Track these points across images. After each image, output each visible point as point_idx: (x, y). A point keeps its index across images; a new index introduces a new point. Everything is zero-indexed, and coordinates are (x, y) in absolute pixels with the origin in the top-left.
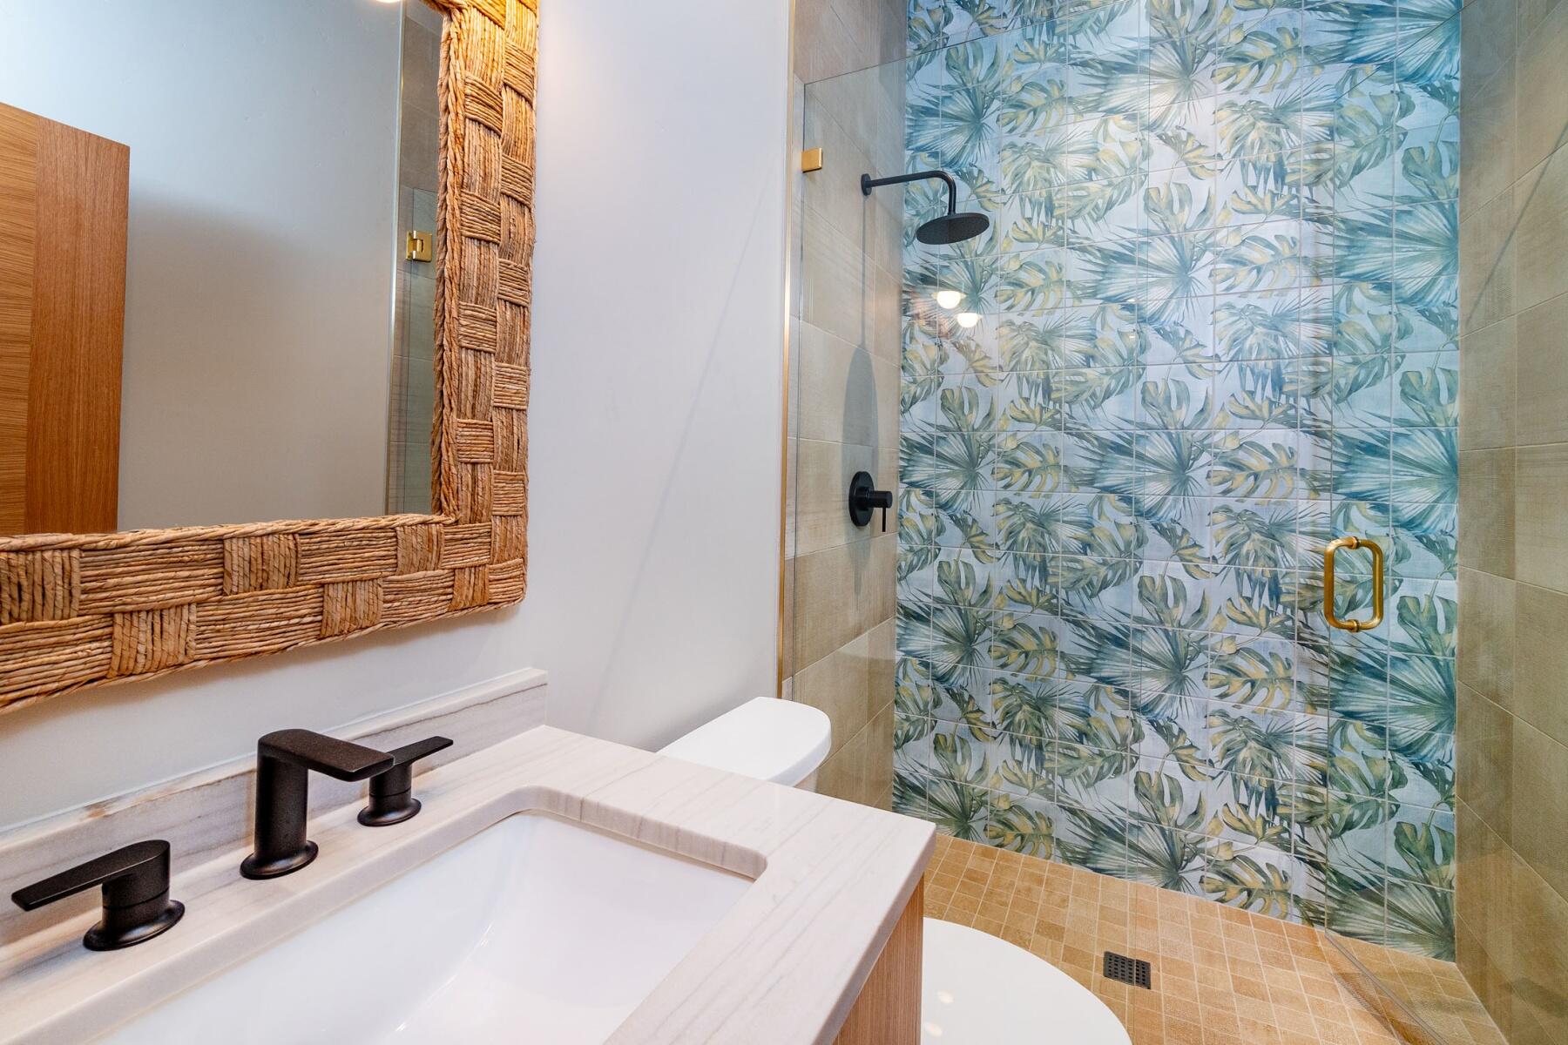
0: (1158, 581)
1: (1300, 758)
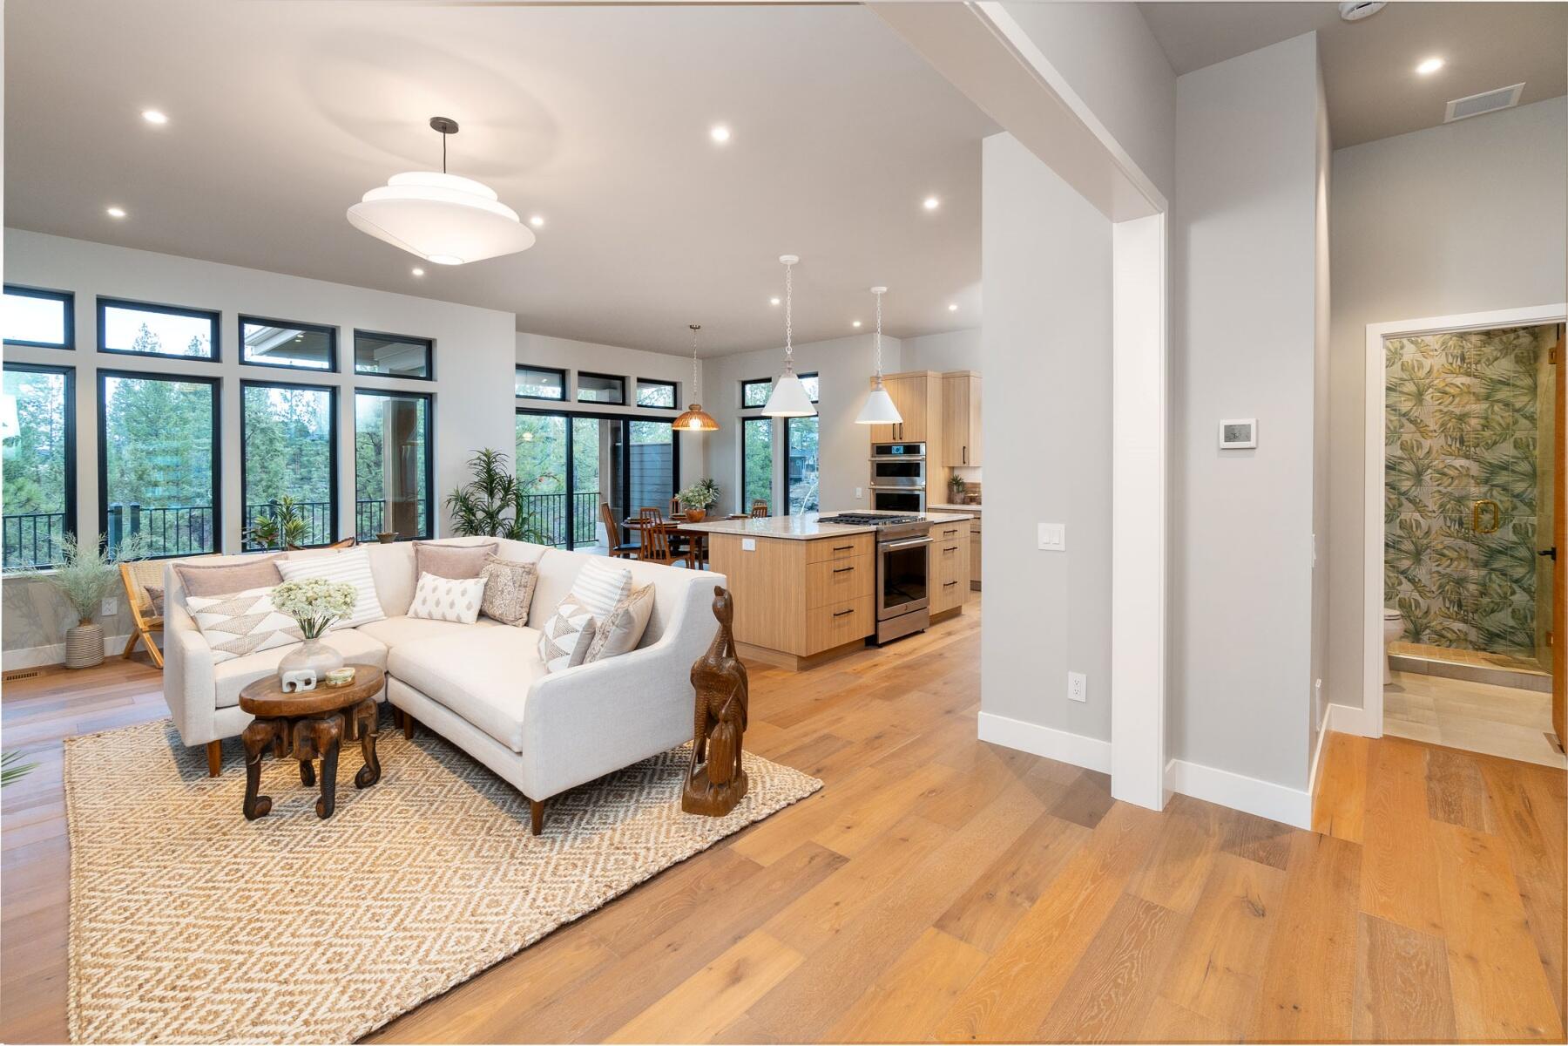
0: (1408, 521)
1: (1472, 587)
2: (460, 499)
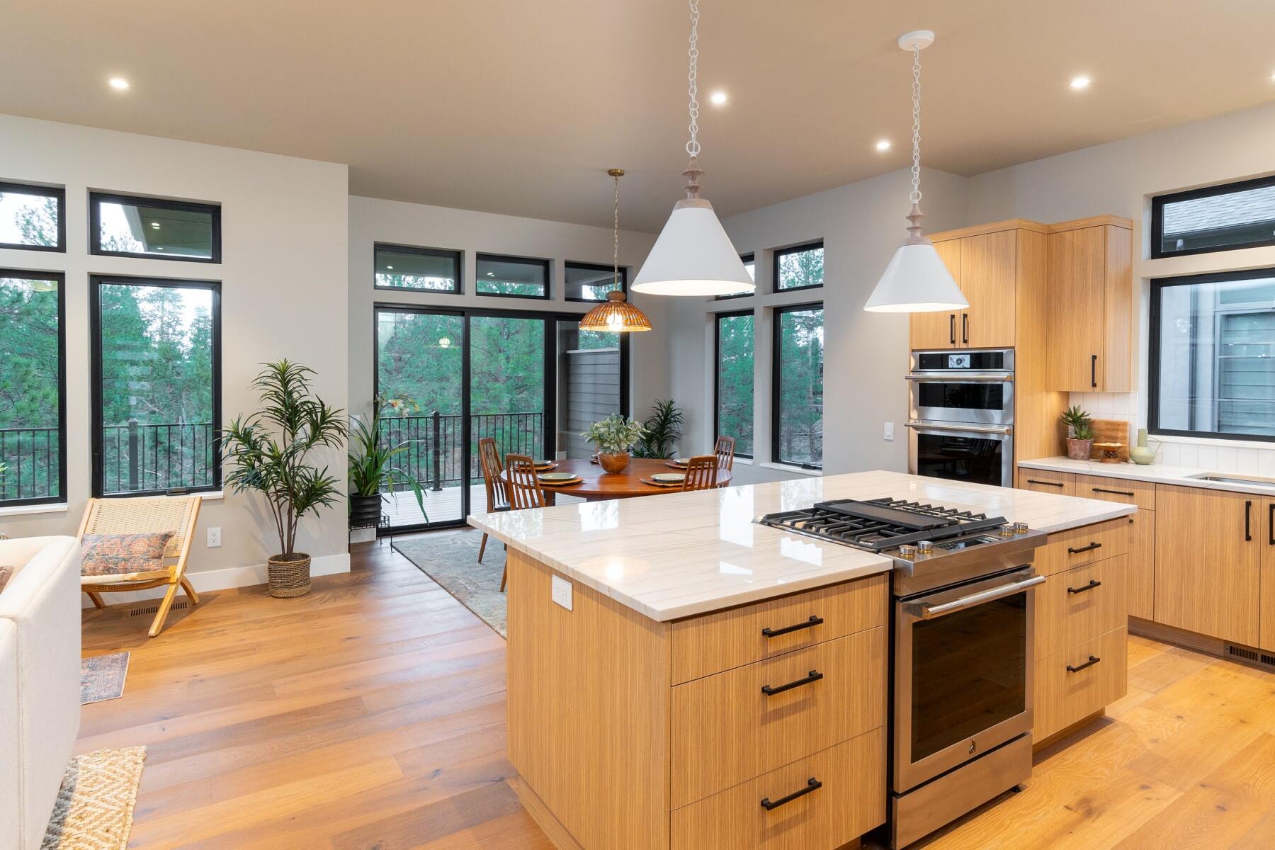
2: (238, 436)
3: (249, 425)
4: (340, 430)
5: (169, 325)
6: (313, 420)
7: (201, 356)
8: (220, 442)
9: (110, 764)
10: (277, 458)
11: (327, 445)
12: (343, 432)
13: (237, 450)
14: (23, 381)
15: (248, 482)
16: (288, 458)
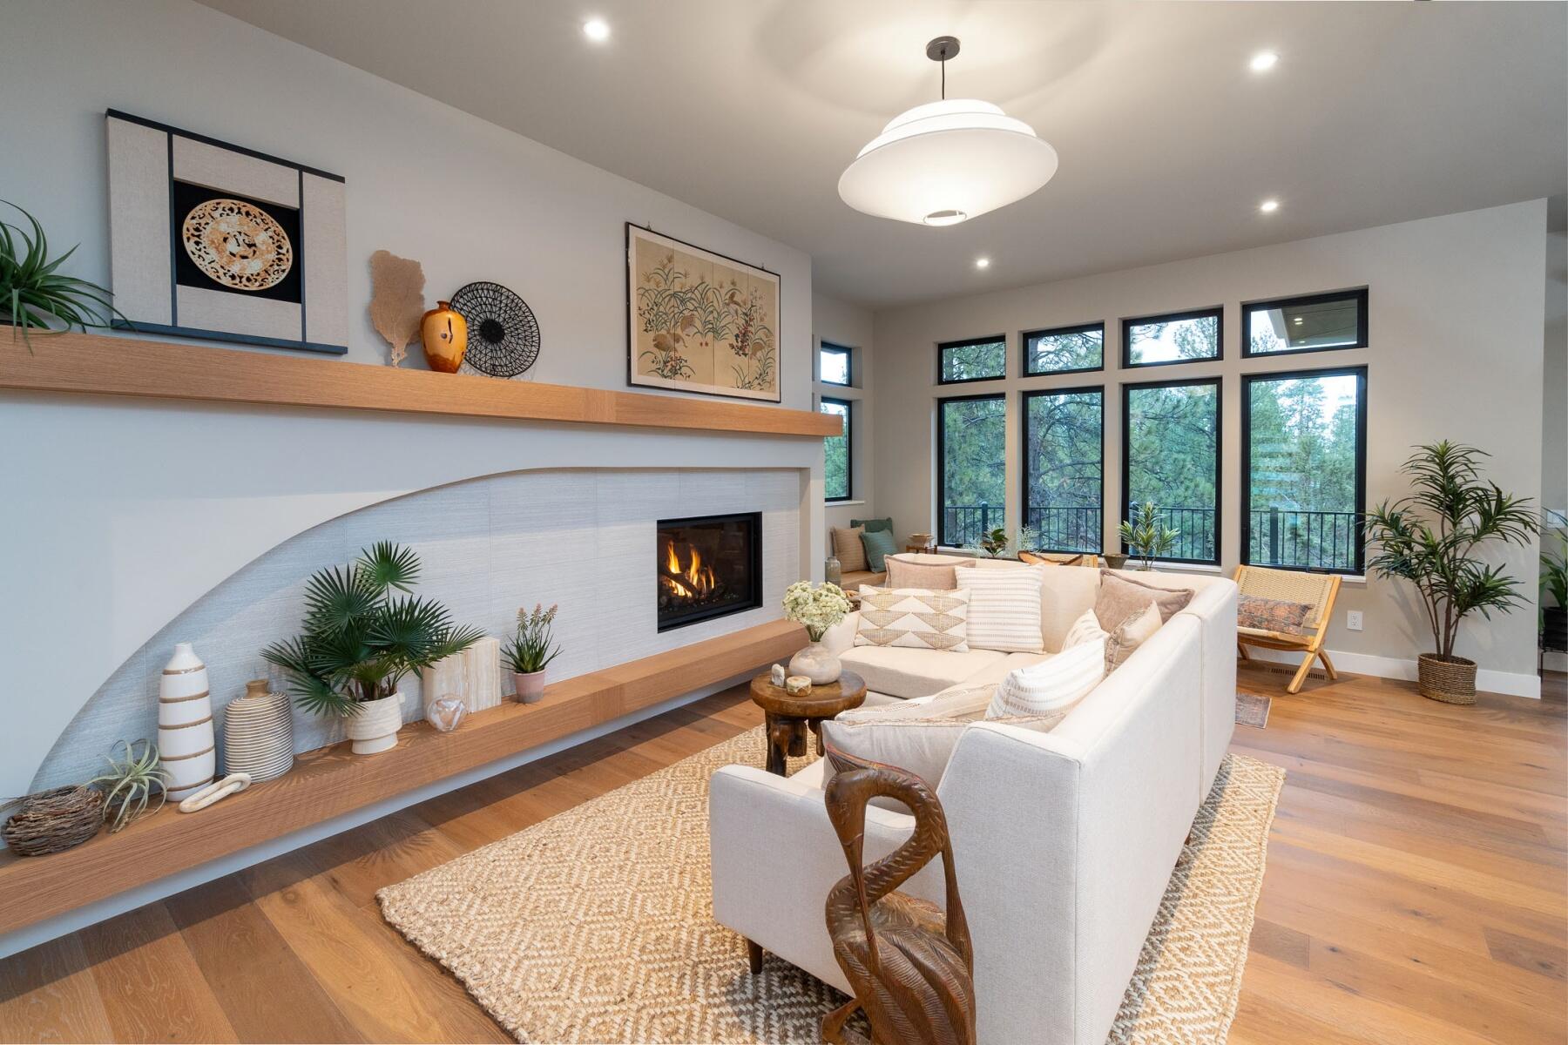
2: (1384, 522)
3: (1397, 510)
4: (1526, 524)
5: (1309, 419)
6: (1485, 509)
7: (1344, 449)
8: (1364, 525)
9: (1257, 770)
10: (1432, 546)
11: (1506, 539)
12: (1530, 526)
13: (1382, 535)
14: (1181, 474)
15: (1394, 569)
16: (1447, 549)
